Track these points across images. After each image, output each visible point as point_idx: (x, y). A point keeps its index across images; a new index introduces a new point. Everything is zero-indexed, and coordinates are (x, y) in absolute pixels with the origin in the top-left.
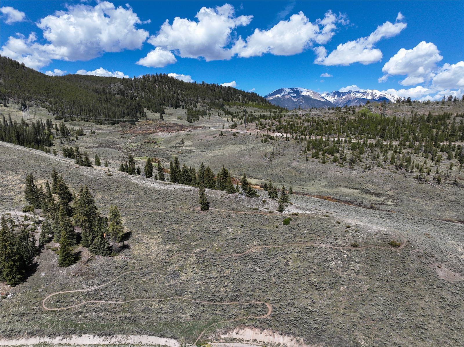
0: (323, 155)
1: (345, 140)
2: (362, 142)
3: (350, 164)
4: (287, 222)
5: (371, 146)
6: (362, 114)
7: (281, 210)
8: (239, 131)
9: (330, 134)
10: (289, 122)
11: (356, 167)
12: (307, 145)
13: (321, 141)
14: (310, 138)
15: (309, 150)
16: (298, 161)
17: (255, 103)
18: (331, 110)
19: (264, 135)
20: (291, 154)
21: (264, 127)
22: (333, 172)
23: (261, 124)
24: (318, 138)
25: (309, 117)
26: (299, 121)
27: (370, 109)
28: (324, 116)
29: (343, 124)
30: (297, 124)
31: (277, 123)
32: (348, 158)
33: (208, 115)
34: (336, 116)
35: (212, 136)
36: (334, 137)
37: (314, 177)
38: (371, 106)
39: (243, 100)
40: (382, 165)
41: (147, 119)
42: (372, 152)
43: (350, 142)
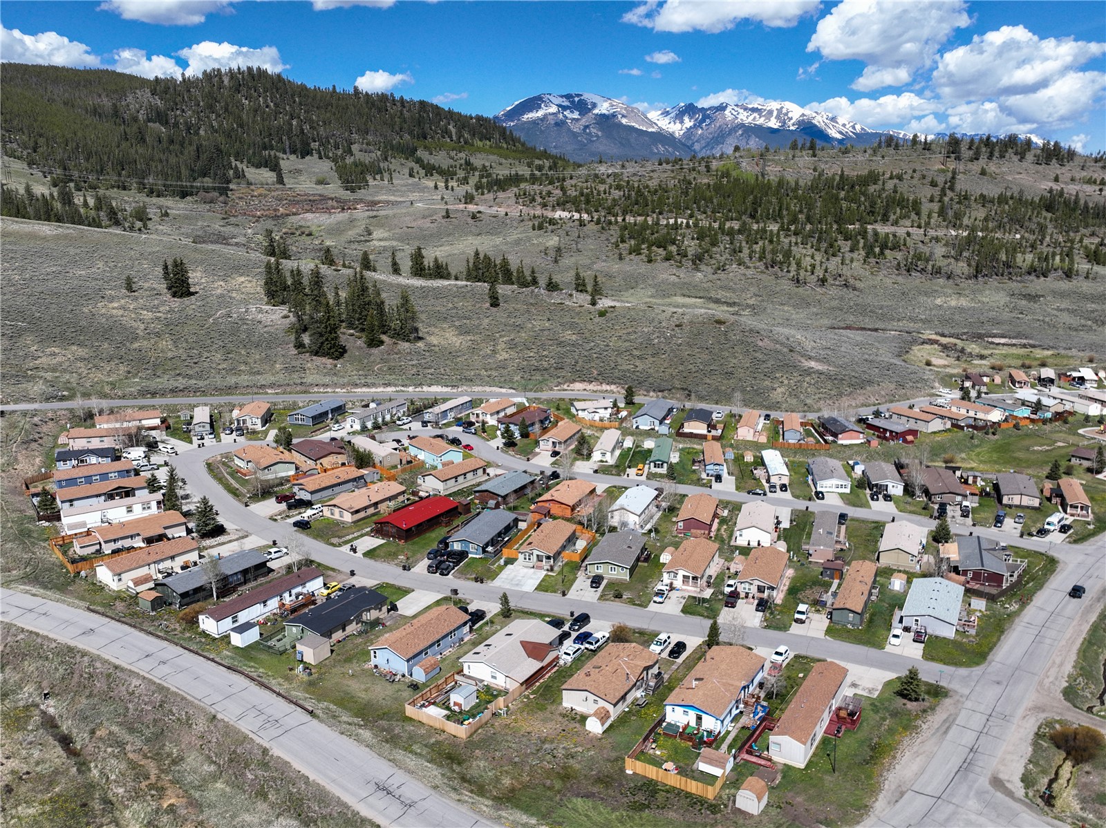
0: (649, 248)
1: (688, 223)
2: (716, 225)
3: (694, 263)
4: (602, 314)
5: (731, 233)
6: (723, 172)
7: (594, 303)
8: (481, 208)
9: (661, 213)
10: (582, 188)
11: (703, 267)
12: (619, 233)
13: (644, 226)
14: (624, 220)
15: (623, 241)
16: (605, 261)
17: (488, 143)
18: (664, 165)
19: (534, 217)
20: (592, 250)
21: (533, 200)
22: (665, 276)
23: (525, 194)
24: (640, 219)
25: (621, 180)
26: (602, 188)
27: (738, 164)
28: (651, 178)
29: (687, 194)
30: (599, 194)
31: (558, 192)
32: (690, 253)
33: (386, 175)
34: (674, 178)
35: (428, 220)
36: (668, 219)
37: (634, 284)
38: (741, 157)
39: (460, 136)
40: (744, 263)
41: (249, 184)
42: (731, 243)
43: (696, 225)
